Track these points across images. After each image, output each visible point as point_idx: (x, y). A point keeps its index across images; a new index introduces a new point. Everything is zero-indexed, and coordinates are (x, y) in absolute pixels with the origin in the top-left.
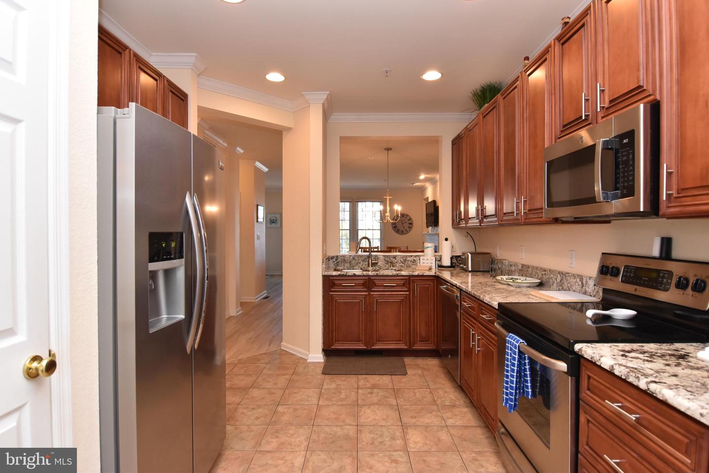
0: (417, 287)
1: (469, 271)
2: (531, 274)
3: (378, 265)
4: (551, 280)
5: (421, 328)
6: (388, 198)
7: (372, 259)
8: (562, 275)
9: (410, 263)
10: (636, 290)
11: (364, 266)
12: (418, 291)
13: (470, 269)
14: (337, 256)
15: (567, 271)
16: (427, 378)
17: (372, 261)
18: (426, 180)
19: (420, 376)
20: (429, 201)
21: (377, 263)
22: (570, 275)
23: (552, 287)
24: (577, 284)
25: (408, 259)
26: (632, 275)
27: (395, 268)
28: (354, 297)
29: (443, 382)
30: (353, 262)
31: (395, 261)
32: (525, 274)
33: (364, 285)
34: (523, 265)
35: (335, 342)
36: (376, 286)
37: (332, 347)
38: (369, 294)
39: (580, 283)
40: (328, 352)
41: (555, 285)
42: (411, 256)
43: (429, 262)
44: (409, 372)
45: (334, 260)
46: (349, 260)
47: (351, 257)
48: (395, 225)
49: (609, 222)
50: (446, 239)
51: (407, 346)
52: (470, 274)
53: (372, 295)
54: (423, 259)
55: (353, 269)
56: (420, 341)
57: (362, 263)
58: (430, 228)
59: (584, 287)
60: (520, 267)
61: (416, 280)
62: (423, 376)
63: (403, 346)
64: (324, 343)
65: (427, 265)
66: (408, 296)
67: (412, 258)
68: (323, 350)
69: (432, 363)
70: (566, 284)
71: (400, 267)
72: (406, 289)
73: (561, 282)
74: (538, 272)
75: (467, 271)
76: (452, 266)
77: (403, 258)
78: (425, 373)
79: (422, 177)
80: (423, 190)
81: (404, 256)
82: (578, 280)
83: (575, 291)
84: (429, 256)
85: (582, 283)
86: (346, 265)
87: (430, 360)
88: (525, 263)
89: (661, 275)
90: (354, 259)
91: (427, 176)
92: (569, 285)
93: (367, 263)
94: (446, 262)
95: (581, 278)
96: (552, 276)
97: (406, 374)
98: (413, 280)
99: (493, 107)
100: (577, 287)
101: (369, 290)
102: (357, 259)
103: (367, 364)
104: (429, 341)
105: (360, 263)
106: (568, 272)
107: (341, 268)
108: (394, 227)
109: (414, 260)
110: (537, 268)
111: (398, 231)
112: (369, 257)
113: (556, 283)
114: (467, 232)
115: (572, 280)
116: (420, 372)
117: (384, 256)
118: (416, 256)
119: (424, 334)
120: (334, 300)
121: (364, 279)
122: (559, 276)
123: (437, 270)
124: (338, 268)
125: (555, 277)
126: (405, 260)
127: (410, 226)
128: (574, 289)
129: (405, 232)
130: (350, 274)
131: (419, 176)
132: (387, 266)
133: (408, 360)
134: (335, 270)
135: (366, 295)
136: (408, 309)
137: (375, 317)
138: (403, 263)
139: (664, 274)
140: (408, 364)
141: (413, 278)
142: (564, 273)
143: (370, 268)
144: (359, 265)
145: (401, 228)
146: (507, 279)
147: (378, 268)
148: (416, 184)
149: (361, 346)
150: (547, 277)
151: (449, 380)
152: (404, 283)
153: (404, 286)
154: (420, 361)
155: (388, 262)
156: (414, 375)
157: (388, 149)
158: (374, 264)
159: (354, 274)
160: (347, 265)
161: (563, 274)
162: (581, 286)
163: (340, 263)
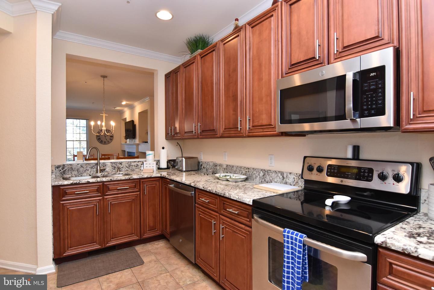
0: (146, 187)
1: (184, 171)
2: (235, 171)
3: (106, 170)
4: (254, 176)
5: (149, 220)
6: (104, 115)
7: (101, 166)
8: (264, 172)
9: (134, 167)
10: (342, 181)
11: (92, 172)
12: (147, 190)
13: (184, 170)
14: (64, 165)
15: (268, 169)
16: (162, 262)
17: (100, 167)
18: (126, 106)
19: (155, 261)
20: (127, 121)
21: (105, 169)
22: (272, 171)
23: (255, 180)
24: (278, 177)
25: (132, 164)
26: (336, 171)
27: (122, 173)
28: (88, 203)
29: (176, 263)
30: (81, 169)
31: (121, 166)
32: (229, 172)
33: (98, 190)
34: (227, 165)
35: (68, 249)
36: (109, 190)
37: (65, 254)
38: (103, 198)
39: (281, 177)
40: (58, 260)
41: (258, 178)
42: (135, 162)
43: (151, 165)
44: (145, 260)
45: (61, 168)
46: (77, 168)
47: (79, 165)
48: (99, 138)
49: (304, 136)
50: (163, 148)
51: (138, 237)
52: (184, 174)
53: (106, 198)
54: (146, 164)
55: (81, 176)
56: (149, 231)
57: (90, 170)
58: (128, 140)
59: (285, 180)
60: (225, 167)
61: (145, 181)
62: (157, 261)
63: (135, 238)
64: (54, 253)
65: (150, 168)
66: (139, 195)
67: (135, 164)
68: (54, 260)
69: (159, 246)
70: (268, 177)
71: (125, 171)
72: (137, 190)
73: (263, 176)
74: (242, 169)
75: (182, 171)
76: (168, 168)
77: (128, 163)
78: (159, 258)
79: (124, 103)
80: (121, 113)
81: (129, 162)
82: (279, 175)
83: (276, 182)
84: (151, 161)
85: (283, 177)
86: (73, 173)
87: (157, 243)
88: (229, 164)
89: (362, 171)
90: (82, 167)
91: (127, 102)
92: (271, 178)
93: (95, 170)
94: (164, 165)
95: (282, 173)
96: (255, 172)
97: (142, 263)
98: (143, 182)
99: (213, 49)
100: (278, 179)
101: (103, 195)
102: (85, 167)
103: (103, 262)
104: (156, 229)
105: (88, 170)
106: (270, 169)
107: (68, 176)
108: (99, 139)
109: (137, 165)
110: (241, 167)
111: (101, 142)
112: (97, 164)
113: (259, 177)
114: (178, 143)
115: (273, 175)
116: (153, 257)
117: (111, 163)
118: (139, 161)
119: (152, 224)
120: (66, 209)
121: (98, 185)
122: (261, 172)
123: (157, 171)
124: (65, 176)
125: (258, 173)
126: (130, 166)
127: (111, 138)
128: (276, 180)
129: (107, 142)
130: (83, 182)
131: (122, 102)
132: (114, 171)
133: (139, 248)
134: (64, 179)
135: (100, 199)
136: (138, 207)
137: (109, 219)
138: (128, 168)
139: (365, 170)
140: (140, 252)
141: (143, 180)
142: (266, 170)
143: (99, 174)
144: (87, 172)
145: (104, 140)
146: (223, 176)
147: (106, 174)
148: (117, 108)
149: (97, 247)
150: (250, 173)
151: (179, 259)
152: (135, 185)
153: (135, 187)
154: (149, 246)
155: (115, 167)
156: (150, 262)
157: (104, 77)
158: (102, 171)
159: (88, 181)
160: (76, 173)
161: (266, 172)
162: (282, 179)
163: (66, 172)
